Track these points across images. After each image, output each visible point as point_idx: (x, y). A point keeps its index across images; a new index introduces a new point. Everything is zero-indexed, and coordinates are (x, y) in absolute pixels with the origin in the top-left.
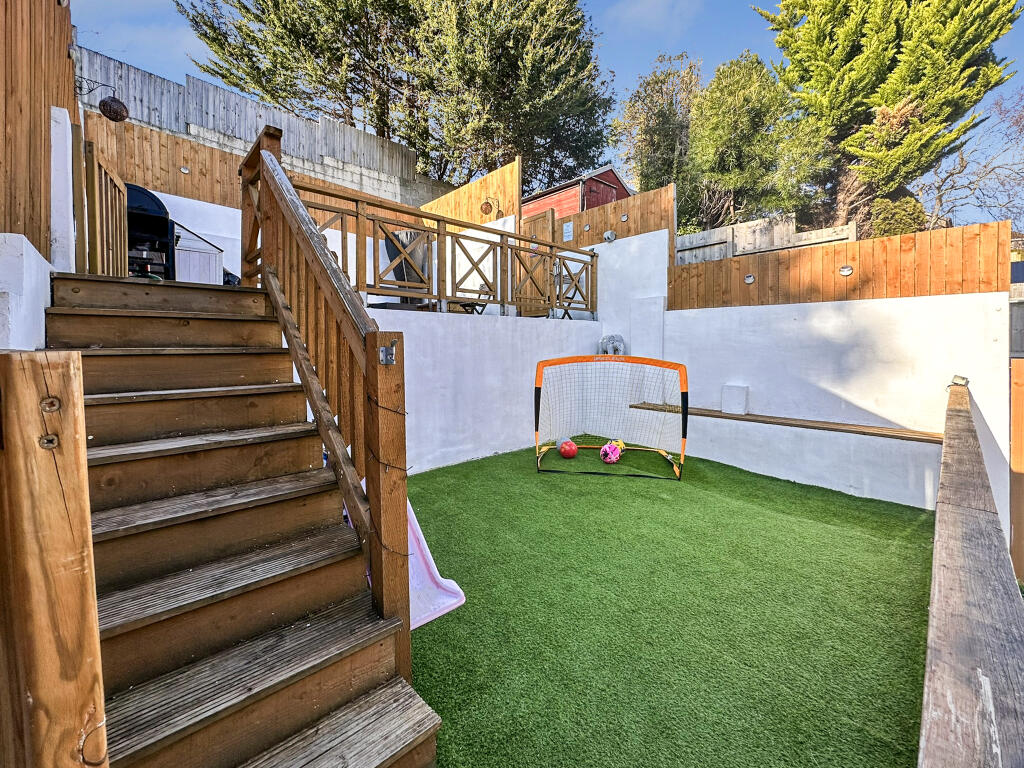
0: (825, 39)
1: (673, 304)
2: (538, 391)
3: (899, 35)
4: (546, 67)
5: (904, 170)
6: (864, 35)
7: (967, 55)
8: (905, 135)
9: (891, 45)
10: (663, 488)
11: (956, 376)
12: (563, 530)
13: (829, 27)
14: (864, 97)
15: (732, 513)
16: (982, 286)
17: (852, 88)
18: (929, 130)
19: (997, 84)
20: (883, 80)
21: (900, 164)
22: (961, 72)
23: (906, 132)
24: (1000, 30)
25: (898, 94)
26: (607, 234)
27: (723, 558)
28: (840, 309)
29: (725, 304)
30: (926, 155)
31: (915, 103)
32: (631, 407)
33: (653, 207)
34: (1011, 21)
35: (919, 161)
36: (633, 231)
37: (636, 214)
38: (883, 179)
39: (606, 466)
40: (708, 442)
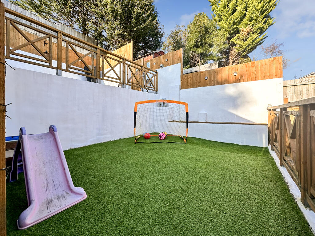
0: (226, 6)
1: (182, 87)
2: (135, 113)
3: (246, 7)
4: (142, 15)
5: (248, 48)
6: (237, 6)
7: (264, 14)
8: (248, 37)
9: (244, 10)
10: (181, 146)
11: (269, 105)
12: (142, 162)
13: (227, 3)
14: (237, 25)
15: (205, 152)
16: (275, 77)
17: (234, 22)
18: (255, 36)
19: (271, 25)
20: (242, 21)
21: (247, 46)
22: (263, 19)
23: (248, 36)
24: (272, 8)
25: (247, 25)
26: (161, 65)
27: (205, 167)
28: (234, 86)
29: (199, 86)
30: (254, 44)
31: (251, 28)
32: (169, 122)
33: (176, 56)
34: (275, 6)
35: (252, 46)
36: (169, 64)
37: (170, 59)
38: (242, 51)
39: (161, 141)
40: (194, 132)
